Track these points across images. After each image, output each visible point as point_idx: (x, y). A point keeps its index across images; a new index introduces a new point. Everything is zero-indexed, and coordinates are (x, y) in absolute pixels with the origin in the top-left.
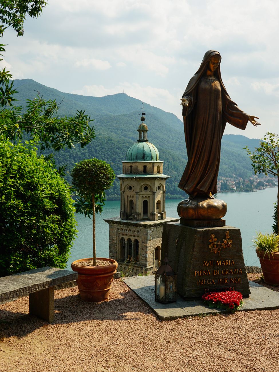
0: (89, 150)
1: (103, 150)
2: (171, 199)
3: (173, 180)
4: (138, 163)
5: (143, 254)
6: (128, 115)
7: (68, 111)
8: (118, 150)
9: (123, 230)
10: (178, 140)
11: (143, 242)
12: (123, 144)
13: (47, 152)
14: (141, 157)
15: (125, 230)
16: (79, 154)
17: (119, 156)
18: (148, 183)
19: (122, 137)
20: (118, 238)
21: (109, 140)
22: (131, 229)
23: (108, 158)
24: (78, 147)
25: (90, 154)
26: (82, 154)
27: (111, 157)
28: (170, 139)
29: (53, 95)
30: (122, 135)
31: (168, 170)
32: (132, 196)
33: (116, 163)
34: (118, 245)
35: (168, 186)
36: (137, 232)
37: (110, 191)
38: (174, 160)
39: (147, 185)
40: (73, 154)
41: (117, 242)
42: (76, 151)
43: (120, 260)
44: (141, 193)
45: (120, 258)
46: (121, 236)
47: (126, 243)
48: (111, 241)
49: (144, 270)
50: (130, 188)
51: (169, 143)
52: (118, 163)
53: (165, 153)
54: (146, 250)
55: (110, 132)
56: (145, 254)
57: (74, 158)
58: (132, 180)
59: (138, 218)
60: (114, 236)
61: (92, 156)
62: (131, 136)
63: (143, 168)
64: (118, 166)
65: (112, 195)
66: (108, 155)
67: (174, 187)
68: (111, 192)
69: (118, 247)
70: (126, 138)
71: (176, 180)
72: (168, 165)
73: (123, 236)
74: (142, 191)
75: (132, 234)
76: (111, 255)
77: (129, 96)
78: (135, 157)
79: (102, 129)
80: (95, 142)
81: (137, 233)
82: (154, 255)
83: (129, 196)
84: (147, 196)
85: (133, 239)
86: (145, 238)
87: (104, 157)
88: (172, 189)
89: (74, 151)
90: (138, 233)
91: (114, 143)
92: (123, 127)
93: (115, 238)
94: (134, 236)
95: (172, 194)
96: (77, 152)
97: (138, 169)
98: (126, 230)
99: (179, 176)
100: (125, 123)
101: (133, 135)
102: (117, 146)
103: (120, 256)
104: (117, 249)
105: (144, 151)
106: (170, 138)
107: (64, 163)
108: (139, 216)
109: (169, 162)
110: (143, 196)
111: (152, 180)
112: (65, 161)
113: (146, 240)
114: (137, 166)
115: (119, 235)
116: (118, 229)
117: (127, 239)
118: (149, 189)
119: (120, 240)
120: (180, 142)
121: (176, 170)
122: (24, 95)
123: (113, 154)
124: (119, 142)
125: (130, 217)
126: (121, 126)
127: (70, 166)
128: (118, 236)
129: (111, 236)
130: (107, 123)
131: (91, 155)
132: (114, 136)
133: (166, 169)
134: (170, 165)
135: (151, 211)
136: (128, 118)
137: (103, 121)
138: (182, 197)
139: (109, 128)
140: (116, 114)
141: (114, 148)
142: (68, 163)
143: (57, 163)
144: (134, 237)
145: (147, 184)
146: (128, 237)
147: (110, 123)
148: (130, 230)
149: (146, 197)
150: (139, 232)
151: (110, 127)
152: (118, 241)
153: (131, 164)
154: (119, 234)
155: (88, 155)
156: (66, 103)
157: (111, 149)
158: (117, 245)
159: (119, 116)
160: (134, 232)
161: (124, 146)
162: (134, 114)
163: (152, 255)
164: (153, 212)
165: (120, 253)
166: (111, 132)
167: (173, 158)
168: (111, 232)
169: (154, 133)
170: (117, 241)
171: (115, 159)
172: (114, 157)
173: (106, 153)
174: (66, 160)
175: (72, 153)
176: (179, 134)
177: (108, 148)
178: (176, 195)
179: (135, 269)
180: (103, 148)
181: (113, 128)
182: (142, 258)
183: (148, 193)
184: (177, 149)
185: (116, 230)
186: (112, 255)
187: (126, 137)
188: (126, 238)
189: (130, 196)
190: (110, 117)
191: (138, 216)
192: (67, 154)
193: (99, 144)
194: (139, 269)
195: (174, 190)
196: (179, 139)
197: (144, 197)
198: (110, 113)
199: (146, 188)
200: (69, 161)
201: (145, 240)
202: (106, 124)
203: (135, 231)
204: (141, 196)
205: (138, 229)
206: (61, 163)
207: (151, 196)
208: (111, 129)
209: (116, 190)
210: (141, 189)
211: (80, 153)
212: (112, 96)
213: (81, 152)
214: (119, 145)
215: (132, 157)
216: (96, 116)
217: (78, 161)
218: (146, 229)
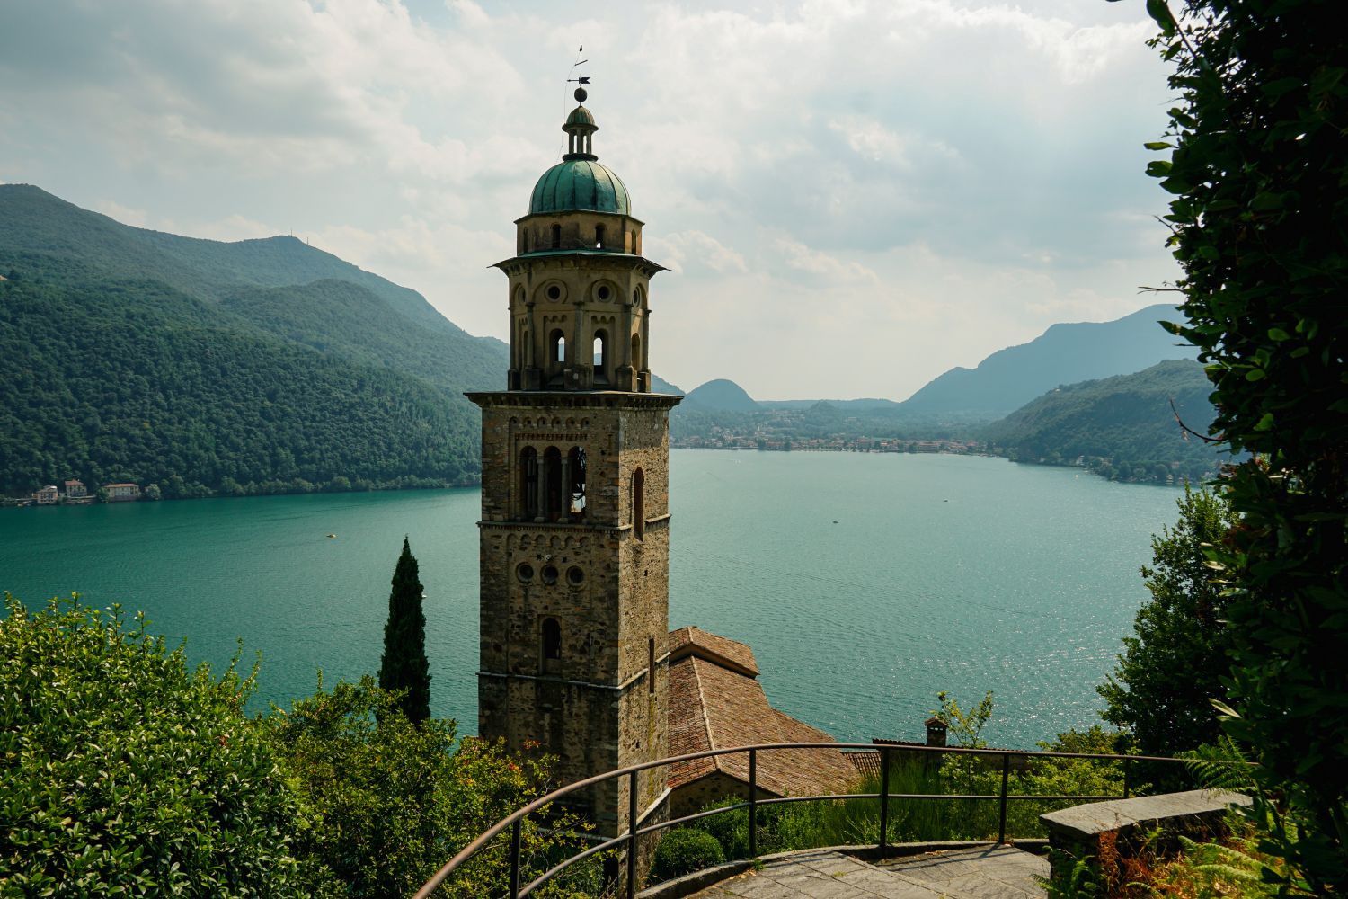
0: (204, 369)
1: (243, 371)
2: (417, 487)
3: (423, 445)
4: (579, 215)
5: (605, 488)
6: (305, 287)
7: (143, 272)
8: (281, 372)
9: (530, 422)
10: (431, 351)
11: (603, 453)
12: (296, 355)
13: (85, 373)
14: (588, 200)
15: (538, 420)
16: (178, 378)
17: (286, 385)
18: (612, 276)
19: (291, 340)
20: (513, 448)
21: (257, 346)
22: (559, 416)
23: (255, 391)
24: (176, 363)
25: (208, 379)
26: (186, 379)
27: (264, 387)
28: (410, 350)
29: (97, 229)
30: (290, 337)
31: (410, 421)
32: (560, 318)
33: (278, 402)
34: (513, 472)
35: (411, 457)
36: (581, 424)
37: (262, 471)
38: (423, 397)
39: (607, 281)
40: (160, 378)
41: (509, 461)
42: (170, 370)
43: (519, 518)
44: (590, 306)
45: (518, 511)
46: (523, 444)
47: (541, 462)
48: (488, 460)
49: (608, 536)
50: (554, 293)
51: (407, 357)
52: (284, 403)
53: (402, 379)
54: (614, 476)
55: (258, 329)
56: (612, 488)
57: (164, 390)
58: (562, 265)
59: (581, 383)
60: (498, 445)
61: (213, 384)
62: (314, 338)
63: (595, 231)
64: (282, 410)
65: (269, 481)
66: (257, 382)
67: (427, 459)
68: (265, 474)
69: (513, 476)
70: (300, 344)
71: (430, 444)
72: (410, 408)
73: (531, 443)
74: (592, 301)
75: (565, 433)
76: (486, 504)
77: (305, 242)
78: (566, 200)
79: (236, 319)
80: (220, 349)
81: (582, 427)
82: (631, 494)
83: (550, 318)
84: (608, 318)
85: (564, 447)
86: (610, 440)
87: (246, 387)
88: (420, 465)
89: (163, 372)
90: (585, 428)
91: (271, 354)
92: (292, 316)
93: (505, 451)
94: (570, 438)
95: (421, 476)
96: (171, 374)
97: (581, 233)
98: (541, 423)
99: (436, 434)
100: (298, 308)
101: (318, 336)
102: (279, 360)
103: (518, 504)
104: (509, 485)
105: (594, 181)
106: (409, 346)
107: (137, 402)
108: (585, 376)
109: (412, 400)
110: (596, 314)
111: (622, 269)
112: (137, 396)
113: (613, 445)
114: (578, 225)
115: (516, 440)
116: (513, 420)
117: (544, 449)
118: (613, 297)
119: (519, 453)
120: (433, 356)
121: (429, 420)
122: (11, 225)
123: (271, 381)
124: (283, 350)
125: (552, 383)
126: (287, 315)
127: (151, 410)
128: (513, 442)
129: (487, 446)
130: (251, 305)
131: (209, 383)
132: (267, 335)
133: (404, 418)
134: (414, 408)
135: (618, 363)
136: (304, 296)
137: (239, 300)
138: (445, 484)
139: (256, 319)
140: (273, 287)
141: (271, 365)
142: (147, 401)
143: (115, 402)
144: (571, 440)
145: (610, 278)
146: (547, 444)
147: (258, 307)
148: (557, 421)
149: (603, 318)
150: (587, 423)
151: (259, 317)
152: (513, 460)
153: (556, 220)
154: (518, 437)
155: (203, 383)
156: (136, 252)
157: (264, 367)
158: (508, 472)
159: (282, 289)
160: (570, 425)
161: (298, 362)
162: (319, 286)
163: (628, 491)
164: (624, 365)
165: (518, 494)
166: (261, 327)
167: (421, 392)
168: (489, 431)
169: (371, 334)
170: (509, 458)
171: (276, 392)
172: (273, 387)
173: (250, 376)
174: (142, 395)
175: (157, 375)
176: (432, 338)
177: (257, 366)
178: (431, 480)
179: (577, 536)
180: (243, 366)
181: (267, 319)
182: (601, 502)
183: (611, 307)
184: (427, 372)
185: (506, 426)
186: (492, 504)
187: (300, 341)
188: (540, 446)
189: (555, 317)
190: (259, 292)
191: (582, 376)
192: (143, 379)
193: (231, 354)
194: (590, 535)
195: (427, 466)
196: (431, 348)
197: (599, 318)
198: (255, 283)
199: (603, 293)
200: (150, 395)
201: (610, 443)
202: (247, 309)
203: (573, 423)
204: (591, 314)
205: (587, 412)
206: (126, 402)
207: (618, 317)
208: (262, 320)
209: (279, 468)
210: (591, 293)
211: (181, 377)
212: (262, 240)
213: (183, 373)
214: (285, 358)
215: (557, 201)
216: (220, 289)
217: (175, 396)
218: (615, 412)
